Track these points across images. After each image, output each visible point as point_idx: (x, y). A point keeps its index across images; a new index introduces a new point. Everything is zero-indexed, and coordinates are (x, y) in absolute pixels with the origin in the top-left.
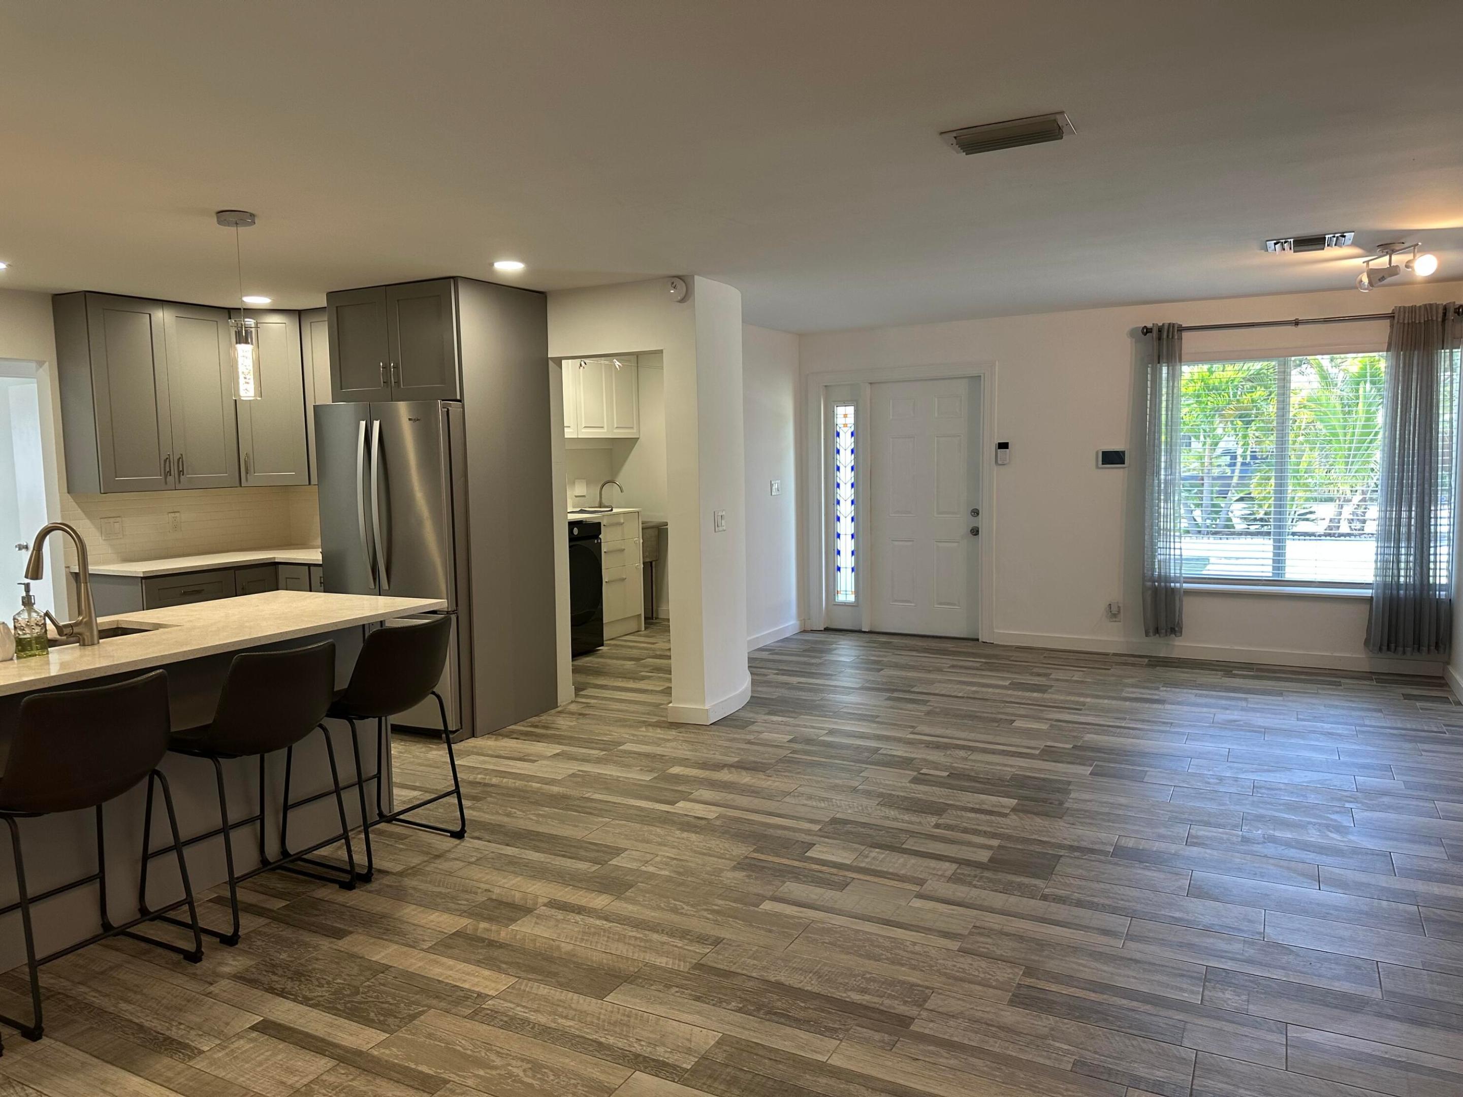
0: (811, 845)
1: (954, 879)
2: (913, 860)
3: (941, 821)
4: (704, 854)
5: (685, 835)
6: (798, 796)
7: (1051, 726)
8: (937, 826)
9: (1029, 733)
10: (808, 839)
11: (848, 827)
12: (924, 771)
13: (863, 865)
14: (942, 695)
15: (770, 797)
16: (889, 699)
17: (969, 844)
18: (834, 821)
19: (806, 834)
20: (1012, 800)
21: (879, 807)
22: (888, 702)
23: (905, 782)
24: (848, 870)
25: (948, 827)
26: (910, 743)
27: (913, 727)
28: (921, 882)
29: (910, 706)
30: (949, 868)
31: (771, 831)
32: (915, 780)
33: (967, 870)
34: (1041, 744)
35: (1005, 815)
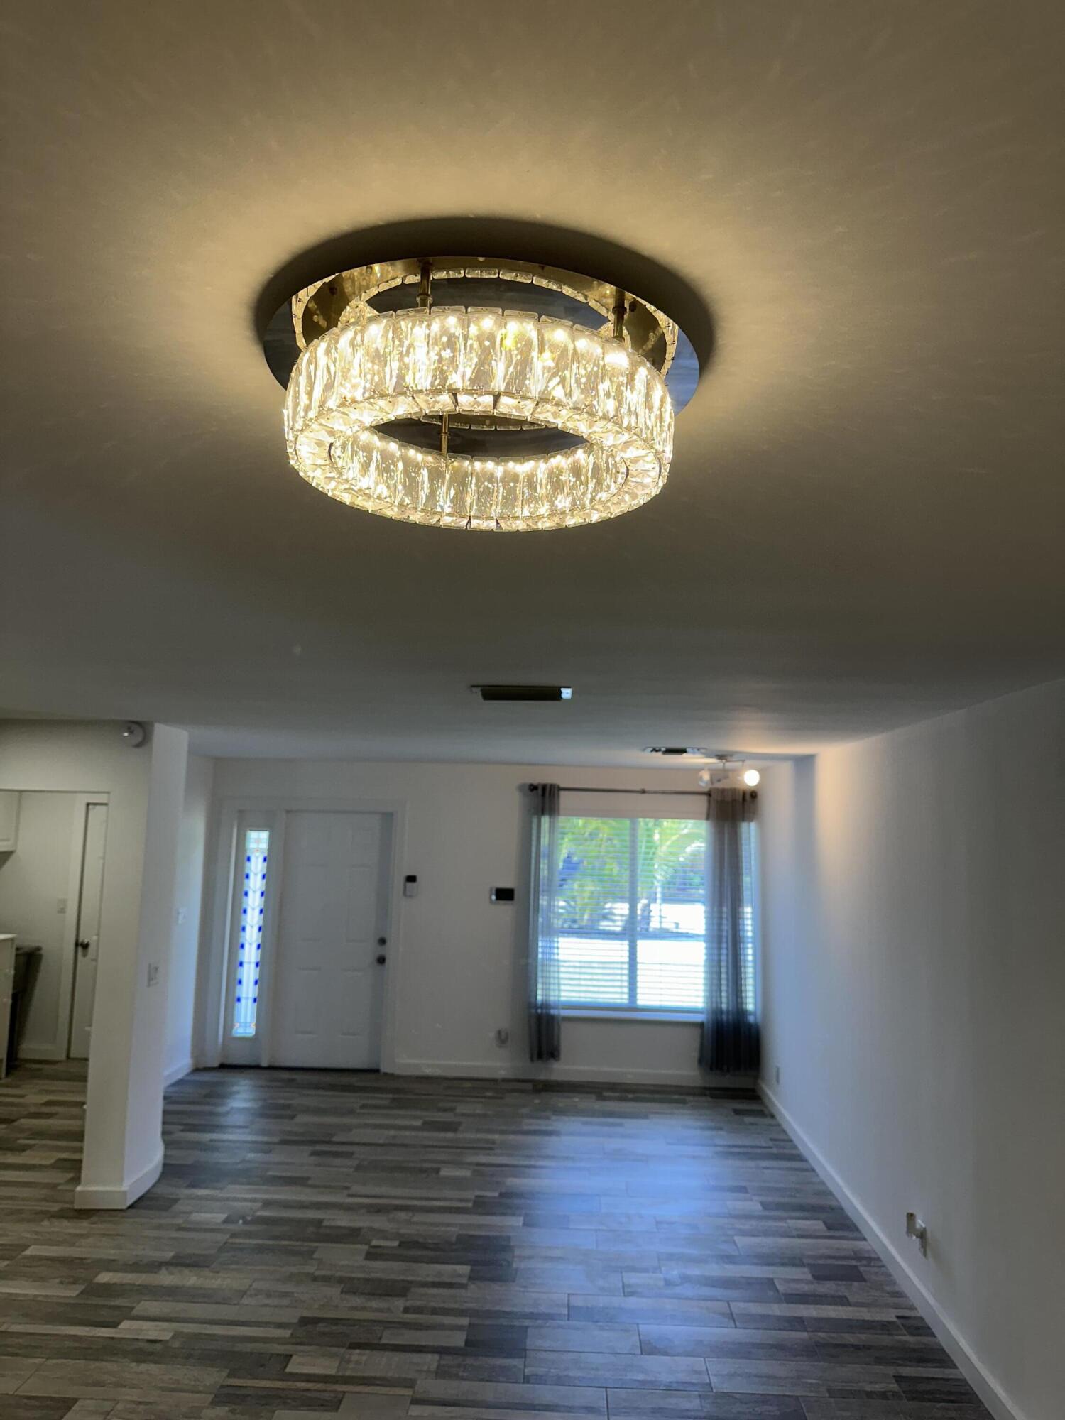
0: (289, 1357)
1: (441, 1373)
2: (397, 1357)
3: (408, 1304)
4: (173, 1390)
5: (143, 1367)
6: (256, 1295)
7: (474, 1171)
8: (406, 1310)
9: (457, 1183)
10: (281, 1349)
11: (321, 1327)
12: (374, 1243)
13: (348, 1373)
14: (365, 1144)
15: (225, 1301)
16: (314, 1154)
17: (442, 1327)
18: (304, 1321)
19: (279, 1344)
20: (465, 1267)
21: (343, 1296)
22: (313, 1158)
23: (360, 1260)
24: (336, 1382)
25: (419, 1310)
26: (348, 1208)
27: (347, 1188)
28: (410, 1384)
29: (338, 1161)
30: (431, 1360)
31: (239, 1347)
32: (370, 1256)
33: (448, 1360)
34: (470, 1195)
35: (463, 1286)
